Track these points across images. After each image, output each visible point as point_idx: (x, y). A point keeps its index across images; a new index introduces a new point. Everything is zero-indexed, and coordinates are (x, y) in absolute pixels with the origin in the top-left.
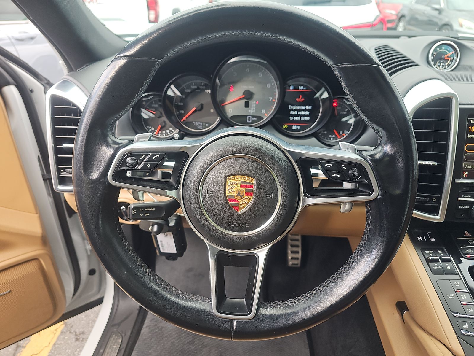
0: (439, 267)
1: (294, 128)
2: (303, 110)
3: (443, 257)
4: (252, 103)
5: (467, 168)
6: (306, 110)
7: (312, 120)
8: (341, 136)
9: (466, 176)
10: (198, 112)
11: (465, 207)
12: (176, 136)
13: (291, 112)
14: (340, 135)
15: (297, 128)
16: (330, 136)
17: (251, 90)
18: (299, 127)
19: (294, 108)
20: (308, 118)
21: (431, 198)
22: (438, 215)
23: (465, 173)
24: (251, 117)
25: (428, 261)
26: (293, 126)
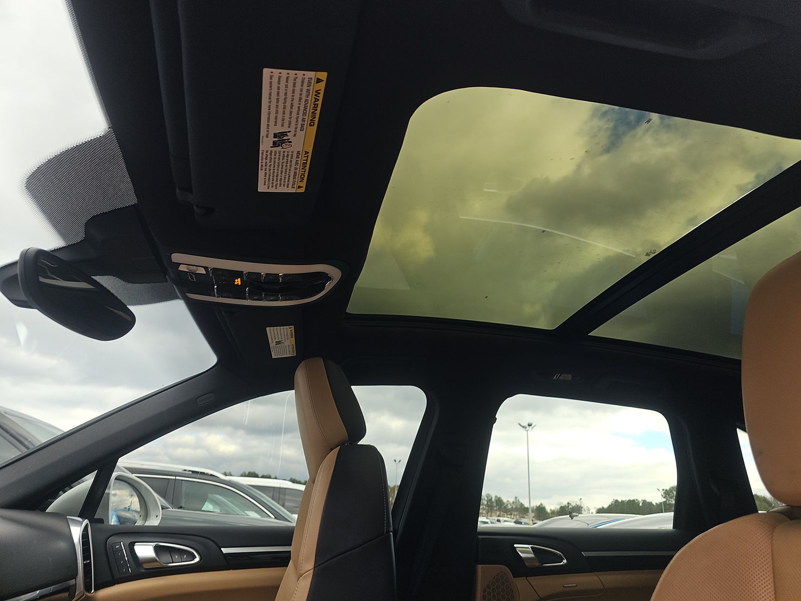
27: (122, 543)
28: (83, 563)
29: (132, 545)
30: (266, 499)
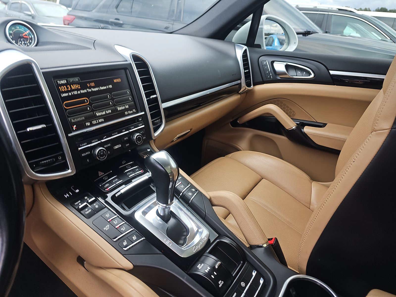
0: (90, 211)
3: (89, 201)
5: (73, 122)
9: (75, 129)
11: (87, 153)
21: (56, 157)
22: (69, 169)
23: (74, 126)
25: (79, 210)
27: (267, 61)
28: (244, 72)
29: (272, 62)
30: (387, 28)
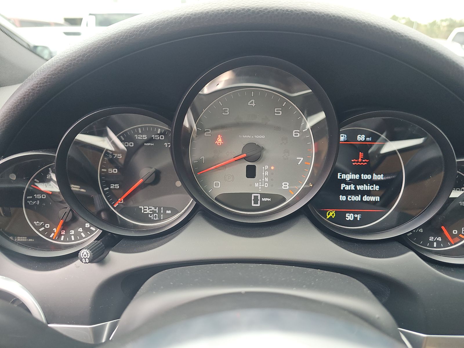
1: (350, 217)
2: (366, 182)
4: (262, 169)
6: (371, 182)
7: (386, 203)
8: (457, 239)
10: (150, 187)
12: (85, 253)
13: (343, 186)
14: (453, 236)
15: (355, 218)
16: (431, 239)
17: (261, 144)
18: (359, 217)
19: (349, 177)
20: (378, 199)
24: (259, 195)
26: (347, 215)
